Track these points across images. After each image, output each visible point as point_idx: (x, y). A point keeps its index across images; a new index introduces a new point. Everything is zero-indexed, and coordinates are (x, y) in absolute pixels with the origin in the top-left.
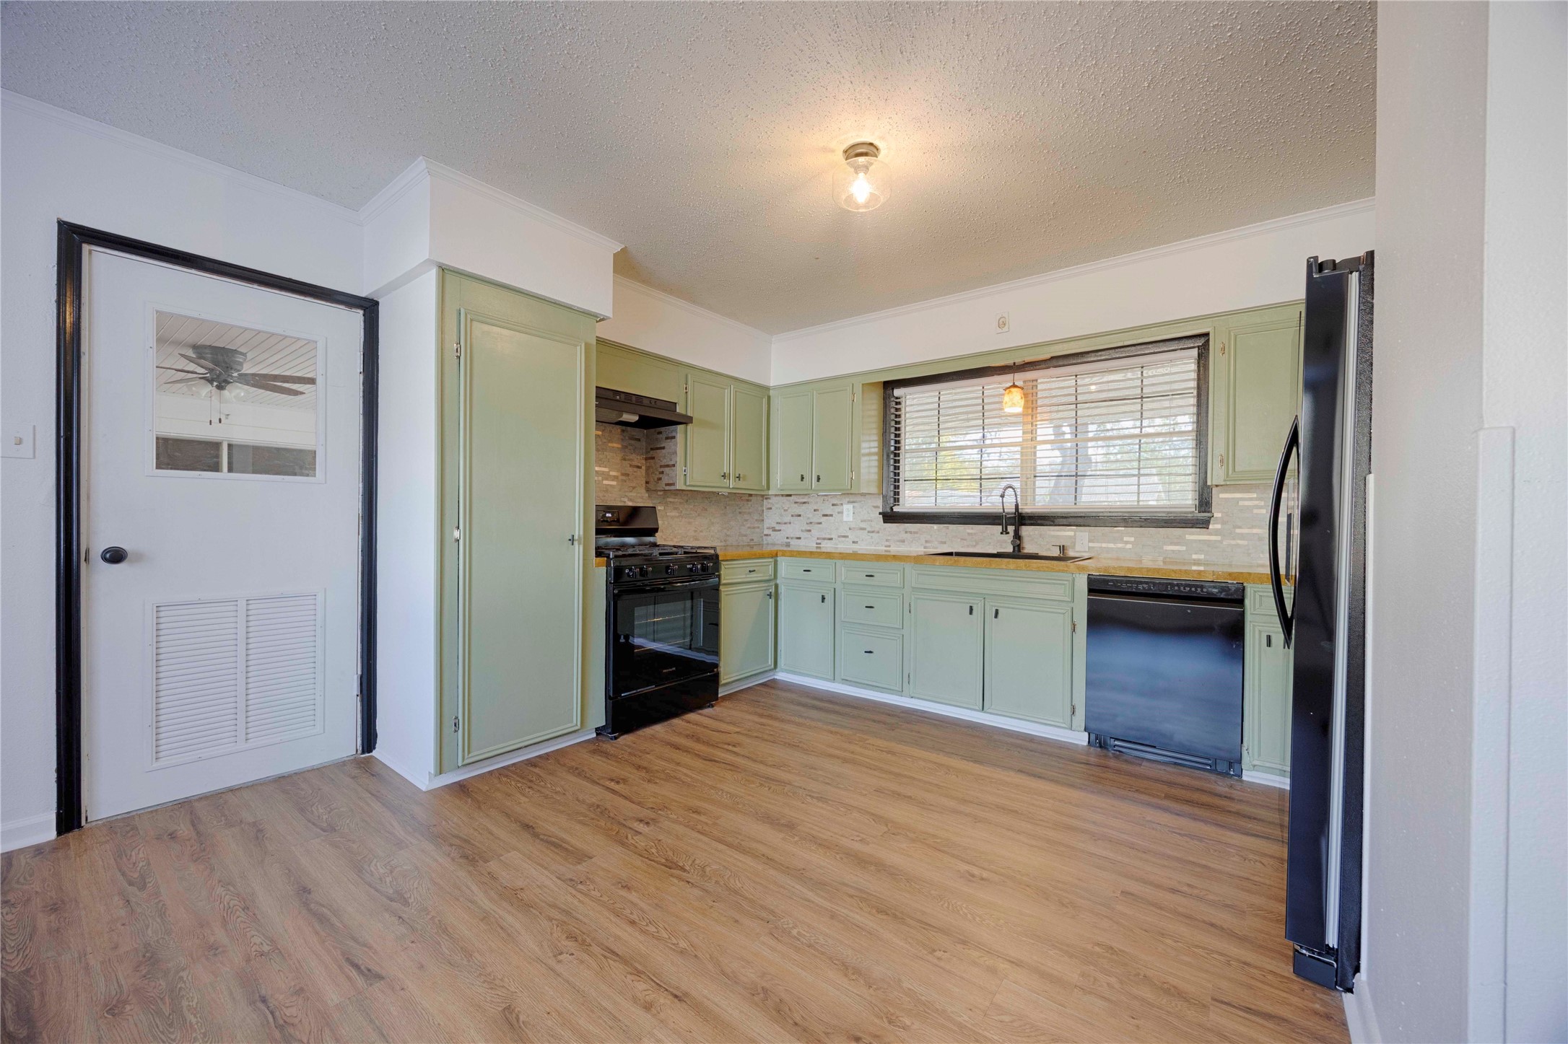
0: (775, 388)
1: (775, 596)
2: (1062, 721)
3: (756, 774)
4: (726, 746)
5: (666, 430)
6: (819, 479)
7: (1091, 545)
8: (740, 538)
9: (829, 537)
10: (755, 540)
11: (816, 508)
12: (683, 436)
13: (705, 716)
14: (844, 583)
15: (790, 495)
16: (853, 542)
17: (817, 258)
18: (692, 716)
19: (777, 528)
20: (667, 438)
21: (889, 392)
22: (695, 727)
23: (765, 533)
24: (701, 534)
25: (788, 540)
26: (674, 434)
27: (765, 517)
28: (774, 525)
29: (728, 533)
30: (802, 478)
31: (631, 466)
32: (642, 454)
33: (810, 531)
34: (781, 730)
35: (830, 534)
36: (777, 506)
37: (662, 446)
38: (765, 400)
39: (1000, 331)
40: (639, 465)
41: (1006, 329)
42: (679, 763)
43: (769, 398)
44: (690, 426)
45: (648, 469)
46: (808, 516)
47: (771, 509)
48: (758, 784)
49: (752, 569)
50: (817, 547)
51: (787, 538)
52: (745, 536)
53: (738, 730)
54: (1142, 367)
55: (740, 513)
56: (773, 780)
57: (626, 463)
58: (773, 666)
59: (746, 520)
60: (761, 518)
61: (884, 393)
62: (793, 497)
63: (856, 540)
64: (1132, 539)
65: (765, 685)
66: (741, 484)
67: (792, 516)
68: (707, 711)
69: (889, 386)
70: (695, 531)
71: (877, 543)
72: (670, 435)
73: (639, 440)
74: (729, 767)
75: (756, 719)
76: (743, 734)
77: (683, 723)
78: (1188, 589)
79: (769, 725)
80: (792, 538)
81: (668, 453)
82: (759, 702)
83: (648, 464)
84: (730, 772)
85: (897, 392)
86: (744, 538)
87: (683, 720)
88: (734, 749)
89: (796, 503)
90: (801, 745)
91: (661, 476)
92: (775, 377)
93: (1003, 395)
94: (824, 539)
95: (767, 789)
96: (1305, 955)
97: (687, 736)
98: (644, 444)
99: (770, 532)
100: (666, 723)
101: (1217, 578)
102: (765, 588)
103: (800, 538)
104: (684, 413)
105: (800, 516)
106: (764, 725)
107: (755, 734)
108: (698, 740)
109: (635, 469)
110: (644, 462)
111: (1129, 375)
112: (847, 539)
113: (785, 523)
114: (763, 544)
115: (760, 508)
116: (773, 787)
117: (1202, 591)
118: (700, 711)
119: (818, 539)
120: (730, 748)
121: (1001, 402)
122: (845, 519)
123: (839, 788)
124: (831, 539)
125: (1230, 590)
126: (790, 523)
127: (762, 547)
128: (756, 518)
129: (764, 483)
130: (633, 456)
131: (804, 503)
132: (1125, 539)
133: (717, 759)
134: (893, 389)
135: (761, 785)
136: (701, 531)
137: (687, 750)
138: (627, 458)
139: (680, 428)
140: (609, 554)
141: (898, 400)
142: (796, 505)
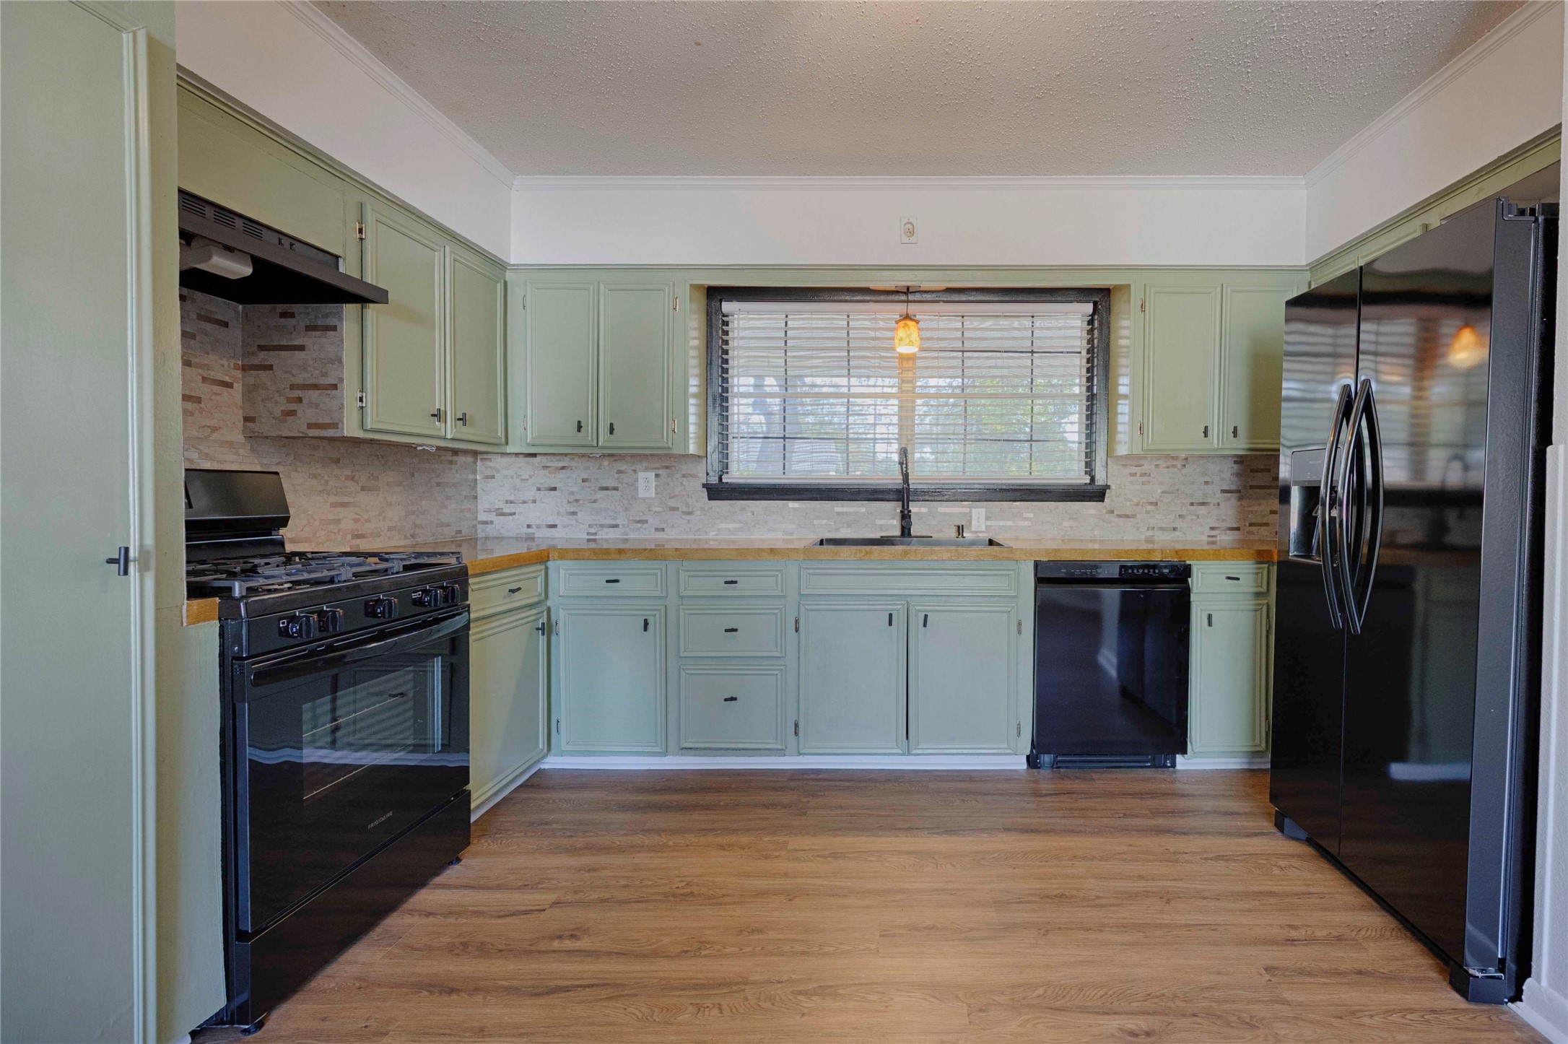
0: (517, 268)
1: (547, 629)
2: (1006, 746)
3: (668, 987)
4: (556, 944)
5: (306, 312)
6: (612, 430)
7: (989, 523)
8: (440, 529)
9: (613, 522)
10: (463, 532)
11: (586, 476)
12: (356, 328)
13: (457, 887)
14: (682, 597)
15: (534, 455)
16: (657, 529)
17: (699, 44)
18: (425, 897)
19: (507, 510)
20: (310, 328)
21: (715, 304)
22: (451, 920)
23: (479, 519)
24: (368, 525)
25: (530, 531)
26: (332, 321)
27: (480, 492)
28: (501, 505)
29: (418, 522)
30: (579, 427)
31: (204, 379)
32: (234, 357)
33: (574, 513)
34: (635, 870)
35: (615, 519)
36: (506, 472)
37: (297, 342)
38: (500, 287)
39: (905, 239)
40: (227, 379)
41: (913, 239)
42: (482, 1030)
43: (505, 283)
44: (371, 310)
45: (249, 391)
46: (571, 489)
47: (493, 477)
48: (691, 1009)
49: (514, 586)
50: (589, 540)
51: (529, 526)
52: (448, 525)
53: (553, 897)
54: (1033, 317)
55: (438, 484)
56: (712, 987)
57: (195, 373)
58: (545, 751)
59: (449, 498)
60: (473, 493)
61: (708, 306)
62: (538, 459)
63: (661, 526)
64: (1031, 515)
65: (533, 786)
66: (466, 433)
67: (539, 489)
68: (452, 874)
69: (715, 294)
70: (356, 521)
71: (698, 530)
72: (320, 322)
73: (226, 325)
74: (604, 993)
75: (572, 861)
76: (570, 903)
77: (417, 920)
78: (1141, 571)
79: (604, 868)
80: (538, 527)
81: (315, 360)
82: (546, 824)
83: (251, 380)
84: (613, 1003)
85: (727, 307)
86: (446, 530)
87: (411, 912)
88: (583, 944)
89: (545, 467)
90: (696, 890)
91: (293, 407)
92: (518, 250)
93: (895, 330)
94: (602, 526)
95: (715, 1012)
96: (1478, 977)
97: (451, 950)
98: (238, 333)
99: (493, 517)
100: (374, 934)
101: (1166, 557)
102: (532, 618)
103: (554, 526)
104: (356, 275)
105: (554, 489)
106: (595, 870)
107: (594, 896)
108: (483, 950)
109: (216, 389)
110: (239, 374)
111: (1016, 324)
112: (645, 525)
113: (525, 502)
114: (476, 539)
115: (471, 477)
116: (724, 1003)
117: (1154, 572)
118: (438, 880)
119: (590, 526)
120: (568, 944)
121: (893, 339)
122: (642, 494)
123: (827, 954)
124: (616, 526)
125: (1179, 569)
126: (534, 502)
127: (476, 544)
128: (465, 493)
129: (501, 433)
130: (209, 359)
131: (563, 468)
132: (1025, 515)
133: (561, 983)
134: (721, 301)
135: (699, 1008)
136: (368, 521)
137: (476, 988)
138: (194, 360)
139: (350, 310)
140: (230, 589)
141: (725, 319)
142: (546, 472)
